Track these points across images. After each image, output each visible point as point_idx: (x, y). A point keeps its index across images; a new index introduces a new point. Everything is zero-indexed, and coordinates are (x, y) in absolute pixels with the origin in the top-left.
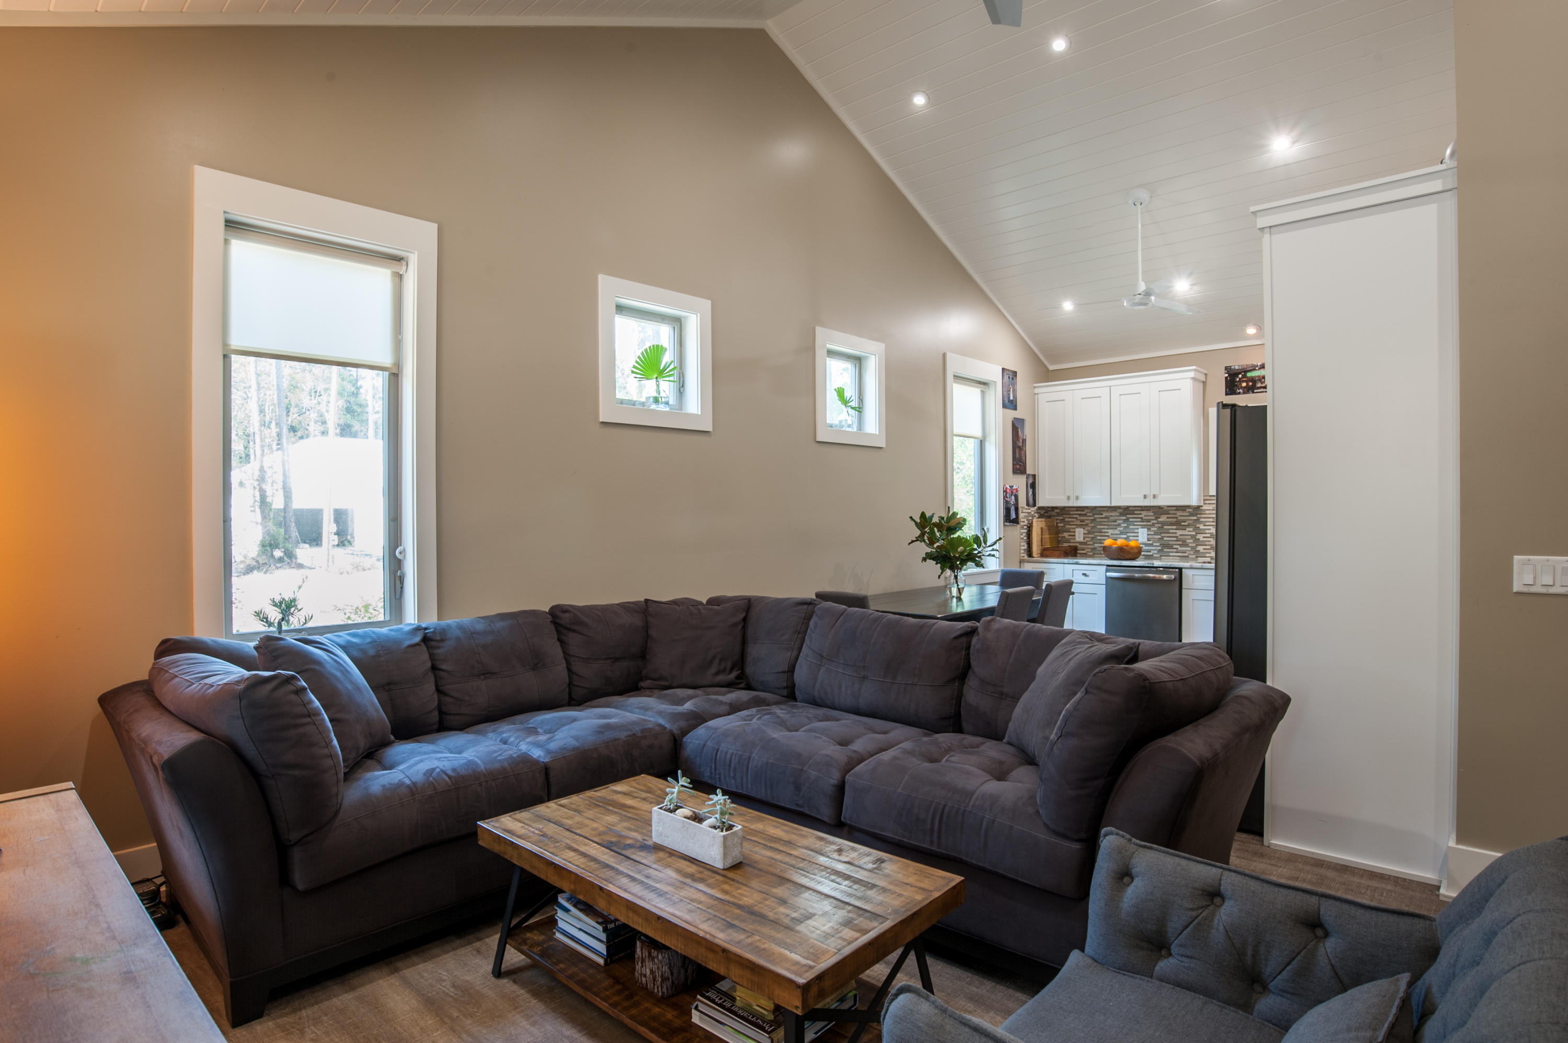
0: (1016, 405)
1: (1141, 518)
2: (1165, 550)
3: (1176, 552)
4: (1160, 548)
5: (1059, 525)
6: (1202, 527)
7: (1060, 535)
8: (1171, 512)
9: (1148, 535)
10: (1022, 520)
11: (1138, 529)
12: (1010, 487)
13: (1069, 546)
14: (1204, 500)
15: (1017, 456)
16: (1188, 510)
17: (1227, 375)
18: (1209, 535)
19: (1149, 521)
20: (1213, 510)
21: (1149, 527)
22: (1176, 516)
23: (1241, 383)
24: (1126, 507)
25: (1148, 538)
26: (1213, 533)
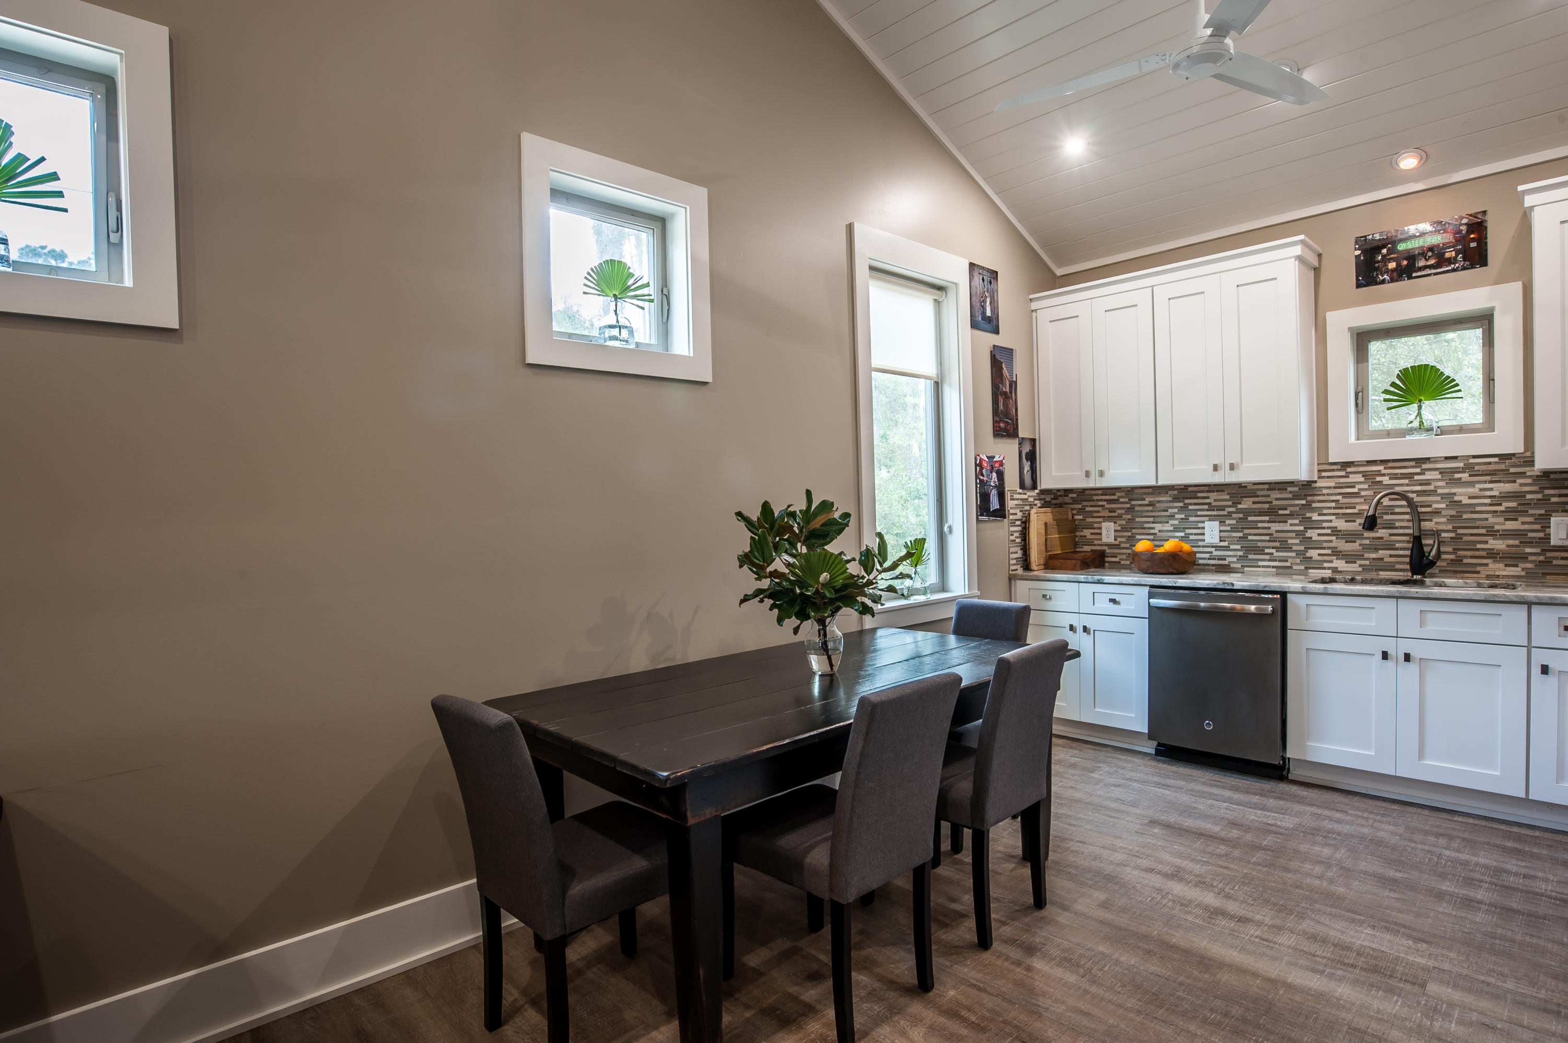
0: (998, 327)
1: (1209, 504)
2: (1250, 557)
3: (1269, 560)
4: (1241, 553)
5: (1076, 517)
6: (1315, 517)
7: (1078, 534)
8: (1259, 493)
9: (1221, 531)
10: (1011, 511)
11: (1203, 522)
12: (988, 457)
13: (1092, 551)
14: (1319, 471)
15: (1001, 407)
16: (1289, 489)
17: (1358, 253)
18: (1329, 531)
19: (1222, 508)
20: (1335, 488)
21: (1222, 519)
22: (1268, 499)
23: (1385, 263)
24: (1183, 487)
25: (1220, 537)
26: (1336, 527)
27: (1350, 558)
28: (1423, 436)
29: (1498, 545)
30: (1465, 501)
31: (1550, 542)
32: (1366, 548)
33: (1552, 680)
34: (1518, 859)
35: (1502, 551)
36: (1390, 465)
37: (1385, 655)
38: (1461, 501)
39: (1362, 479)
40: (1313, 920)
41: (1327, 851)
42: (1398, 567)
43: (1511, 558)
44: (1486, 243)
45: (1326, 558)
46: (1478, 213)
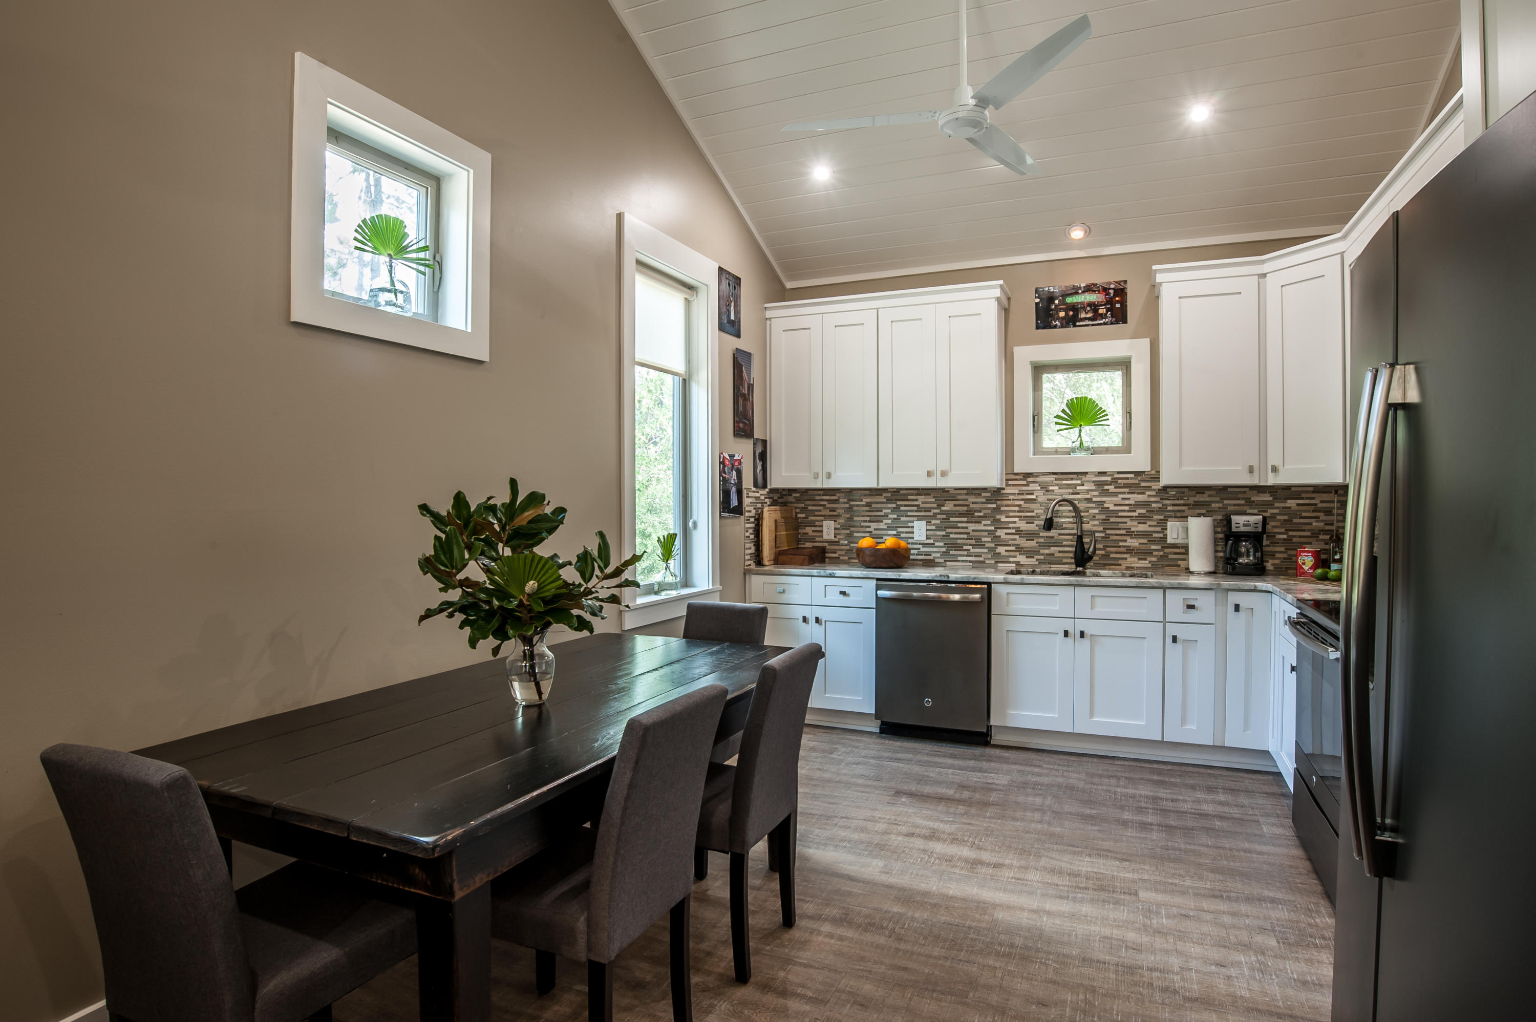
0: (739, 331)
1: (918, 506)
2: (952, 552)
3: (967, 556)
4: (944, 550)
5: (799, 515)
6: (1003, 519)
7: (800, 531)
8: (959, 497)
9: (927, 530)
10: (747, 509)
11: (913, 522)
12: (730, 456)
13: (814, 547)
14: (1006, 480)
15: (741, 409)
16: (983, 494)
17: (1038, 300)
18: (1013, 531)
19: (928, 510)
20: (1018, 494)
21: (928, 519)
22: (966, 503)
23: (1057, 312)
24: (895, 490)
25: (927, 535)
26: (1019, 528)
27: (1030, 553)
28: (1083, 454)
29: (1133, 543)
30: (1112, 508)
31: (1167, 541)
32: (1041, 545)
33: (1179, 646)
34: (1164, 788)
35: (1136, 547)
36: (1059, 476)
37: (1066, 634)
38: (1109, 508)
39: (1039, 488)
40: (1047, 857)
41: (1038, 800)
42: (1064, 561)
43: (1142, 553)
44: (1126, 305)
45: (1011, 554)
46: (1121, 281)
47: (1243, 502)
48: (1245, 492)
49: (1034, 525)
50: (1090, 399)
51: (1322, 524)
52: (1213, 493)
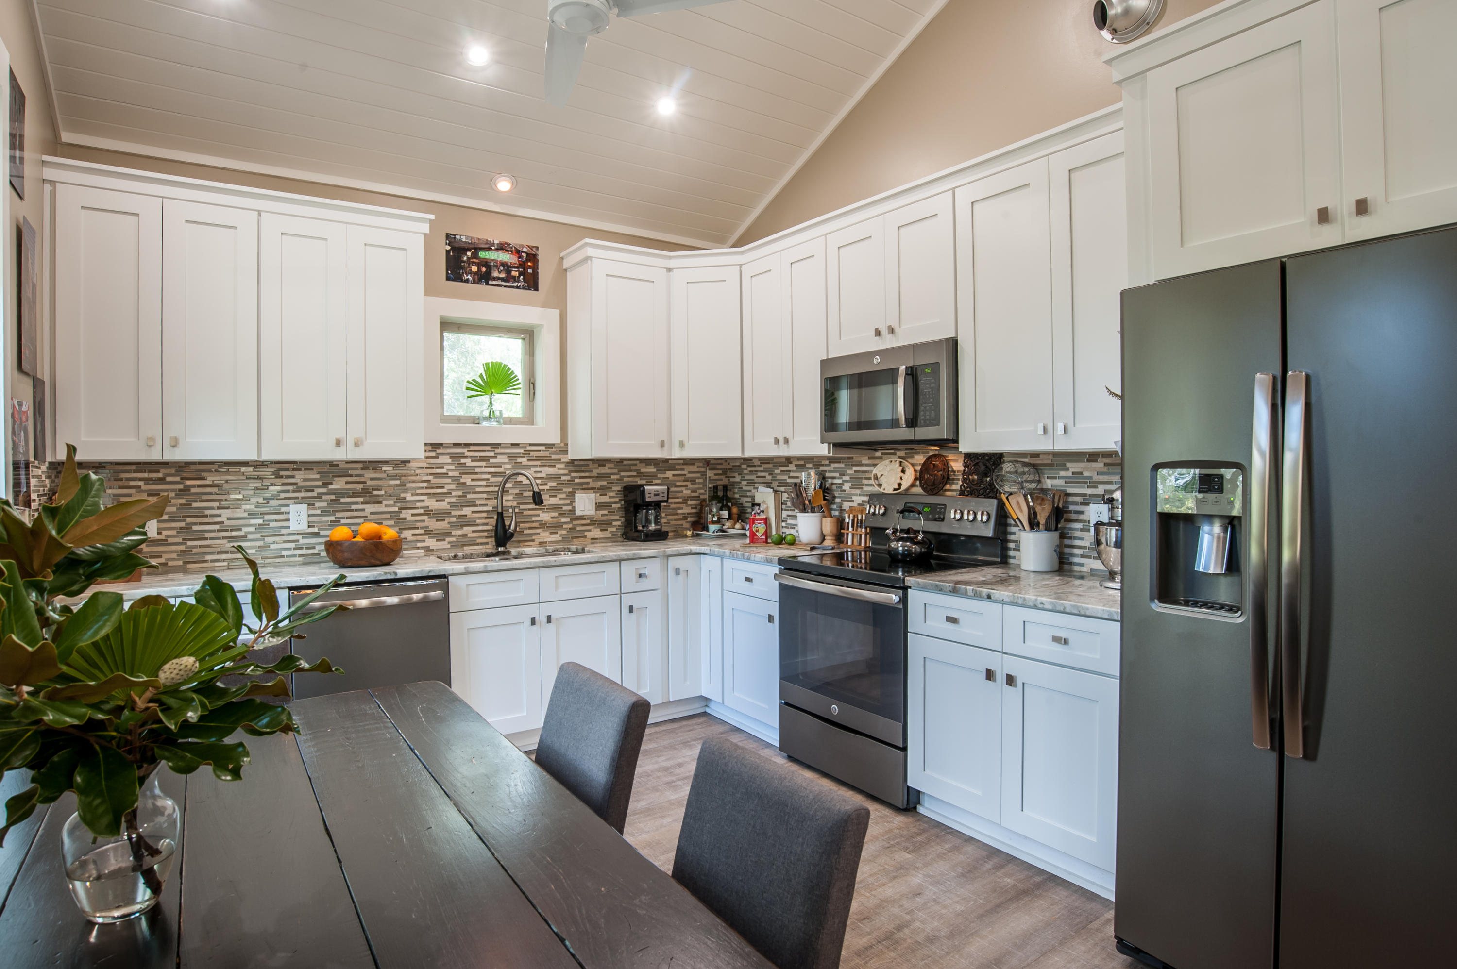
0: (23, 190)
1: (295, 484)
6: (409, 497)
8: (352, 472)
9: (309, 516)
11: (288, 506)
16: (383, 468)
17: (448, 248)
18: (421, 511)
19: (310, 489)
20: (427, 468)
21: (311, 501)
22: (363, 479)
23: (469, 265)
25: (309, 522)
26: (428, 507)
27: (440, 536)
28: (494, 424)
29: (545, 517)
31: (575, 513)
32: (453, 525)
33: (634, 616)
35: (547, 522)
36: (472, 448)
37: (533, 621)
38: (522, 482)
39: (450, 461)
42: (479, 541)
43: (553, 527)
44: (538, 273)
45: (419, 538)
46: (534, 247)
47: (635, 474)
48: (636, 465)
49: (445, 503)
50: (504, 365)
51: (689, 492)
52: (612, 465)
